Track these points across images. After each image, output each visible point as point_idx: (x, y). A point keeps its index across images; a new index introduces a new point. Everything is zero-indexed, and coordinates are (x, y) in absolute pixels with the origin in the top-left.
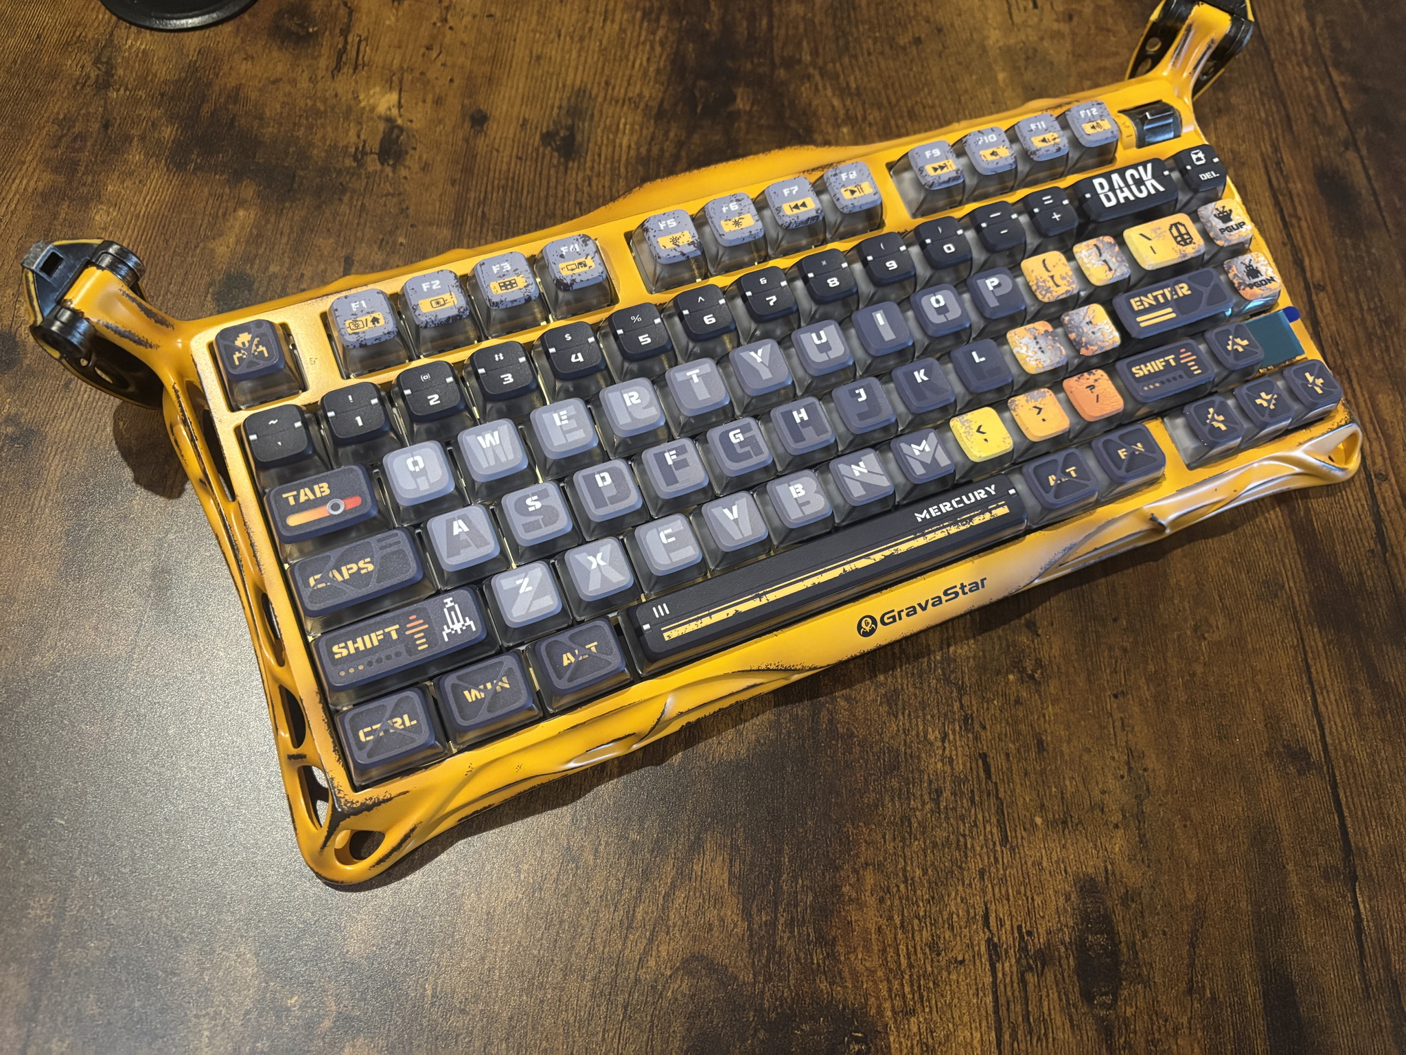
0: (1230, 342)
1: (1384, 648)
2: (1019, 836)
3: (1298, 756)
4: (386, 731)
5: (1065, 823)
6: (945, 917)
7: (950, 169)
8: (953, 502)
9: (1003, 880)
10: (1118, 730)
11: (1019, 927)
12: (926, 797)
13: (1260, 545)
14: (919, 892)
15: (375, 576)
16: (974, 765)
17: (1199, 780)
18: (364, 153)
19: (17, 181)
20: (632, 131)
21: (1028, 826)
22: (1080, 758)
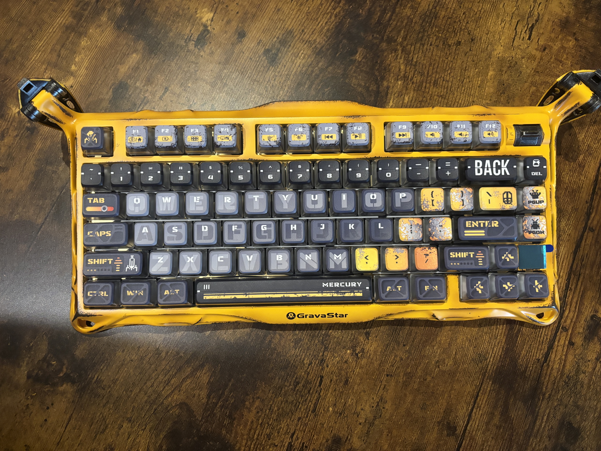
0: (505, 255)
1: (517, 402)
2: (320, 411)
3: (451, 429)
4: (97, 295)
5: (341, 414)
6: (278, 428)
7: (407, 137)
8: (341, 283)
9: (306, 425)
10: (381, 389)
11: (304, 443)
12: (292, 383)
13: (487, 338)
14: (273, 415)
15: (110, 239)
16: (316, 379)
17: (404, 420)
18: (190, 40)
19: (59, 18)
20: (304, 58)
21: (326, 409)
22: (360, 393)
